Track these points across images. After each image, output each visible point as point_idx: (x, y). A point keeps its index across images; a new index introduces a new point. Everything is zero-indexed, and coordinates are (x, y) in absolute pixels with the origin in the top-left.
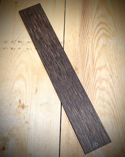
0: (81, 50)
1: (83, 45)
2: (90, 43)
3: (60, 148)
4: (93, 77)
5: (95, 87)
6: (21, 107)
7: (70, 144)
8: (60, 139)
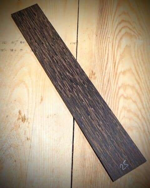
0: (99, 52)
1: (101, 46)
4: (115, 82)
6: (21, 120)
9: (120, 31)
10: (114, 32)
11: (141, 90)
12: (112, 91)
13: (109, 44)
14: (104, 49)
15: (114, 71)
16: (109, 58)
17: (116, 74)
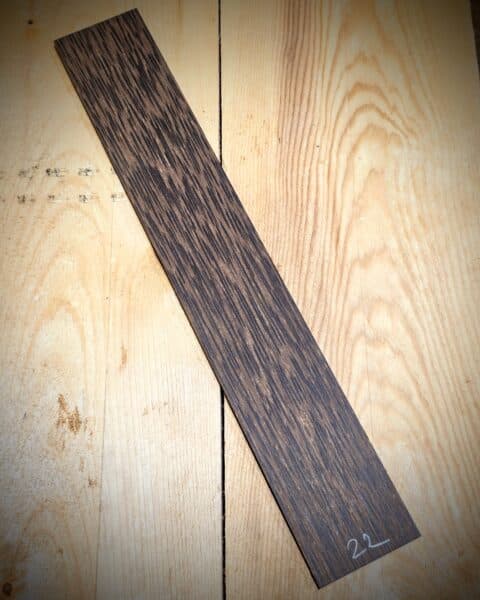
0: (287, 195)
1: (295, 175)
2: (321, 166)
3: (224, 576)
4: (338, 294)
5: (347, 332)
6: (66, 426)
7: (264, 559)
8: (224, 540)
9: (351, 122)
10: (332, 127)
12: (332, 321)
13: (317, 169)
14: (302, 186)
15: (336, 257)
16: (320, 215)
17: (342, 266)
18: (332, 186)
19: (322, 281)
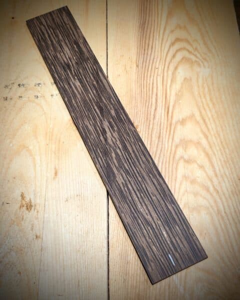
0: (142, 91)
1: (145, 82)
2: (159, 77)
4: (169, 138)
5: (174, 157)
6: (25, 208)
9: (174, 56)
10: (164, 58)
11: (211, 147)
12: (166, 152)
13: (157, 78)
14: (149, 87)
15: (167, 120)
16: (159, 101)
17: (171, 125)
18: (165, 86)
19: (160, 133)
